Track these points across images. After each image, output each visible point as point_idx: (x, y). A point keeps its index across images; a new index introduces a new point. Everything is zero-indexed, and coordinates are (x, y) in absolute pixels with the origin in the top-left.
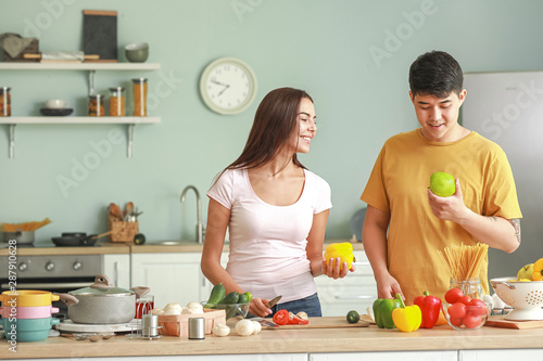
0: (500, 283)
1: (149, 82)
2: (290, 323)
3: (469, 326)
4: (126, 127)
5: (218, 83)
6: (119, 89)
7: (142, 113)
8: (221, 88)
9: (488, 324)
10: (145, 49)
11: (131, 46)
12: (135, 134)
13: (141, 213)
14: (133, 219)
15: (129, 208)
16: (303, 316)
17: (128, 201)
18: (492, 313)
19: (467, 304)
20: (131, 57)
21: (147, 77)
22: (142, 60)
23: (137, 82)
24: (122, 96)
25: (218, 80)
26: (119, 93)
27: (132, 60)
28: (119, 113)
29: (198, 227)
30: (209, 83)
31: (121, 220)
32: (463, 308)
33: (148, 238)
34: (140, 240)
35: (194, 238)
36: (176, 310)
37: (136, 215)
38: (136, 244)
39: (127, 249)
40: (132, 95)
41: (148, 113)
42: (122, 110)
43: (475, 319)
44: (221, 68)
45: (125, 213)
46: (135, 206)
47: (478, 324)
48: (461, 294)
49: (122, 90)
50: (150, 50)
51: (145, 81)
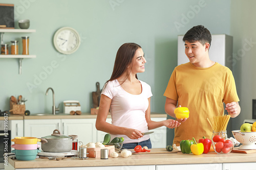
0: (238, 133)
1: (30, 38)
2: (142, 151)
3: (225, 152)
4: (19, 59)
5: (62, 39)
6: (16, 41)
7: (27, 53)
8: (63, 41)
9: (233, 152)
10: (28, 23)
11: (21, 21)
12: (23, 63)
13: (26, 101)
14: (23, 103)
15: (20, 99)
16: (146, 148)
17: (20, 95)
18: (235, 146)
19: (224, 142)
20: (22, 26)
21: (28, 36)
22: (27, 28)
23: (24, 38)
24: (17, 45)
25: (62, 38)
26: (16, 43)
27: (22, 28)
28: (16, 53)
29: (53, 107)
30: (58, 39)
31: (17, 104)
32: (222, 144)
33: (31, 112)
34: (27, 113)
35: (52, 112)
36: (93, 146)
37: (24, 101)
38: (26, 115)
39: (22, 117)
40: (21, 44)
41: (30, 53)
42: (17, 52)
43: (227, 149)
44: (63, 32)
45: (19, 101)
46: (23, 97)
47: (228, 151)
48: (220, 138)
49: (17, 42)
50: (31, 23)
51: (28, 38)
